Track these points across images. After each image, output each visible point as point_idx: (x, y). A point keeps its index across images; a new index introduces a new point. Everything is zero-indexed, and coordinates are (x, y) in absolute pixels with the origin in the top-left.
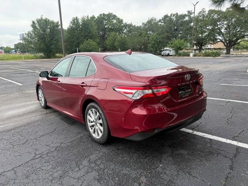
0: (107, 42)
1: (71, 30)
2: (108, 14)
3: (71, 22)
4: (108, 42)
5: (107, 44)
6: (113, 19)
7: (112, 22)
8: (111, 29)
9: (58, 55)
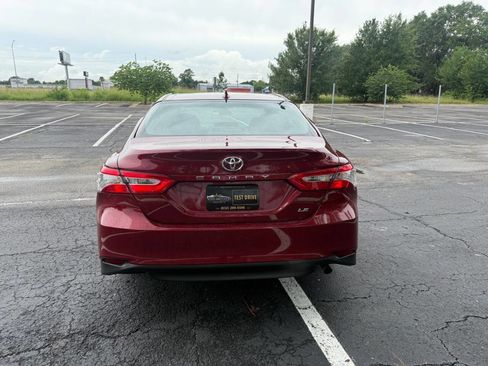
0: (442, 71)
1: (357, 47)
2: (459, 6)
3: (361, 31)
4: (444, 71)
5: (441, 74)
6: (470, 16)
7: (469, 23)
8: (460, 40)
9: (323, 96)
